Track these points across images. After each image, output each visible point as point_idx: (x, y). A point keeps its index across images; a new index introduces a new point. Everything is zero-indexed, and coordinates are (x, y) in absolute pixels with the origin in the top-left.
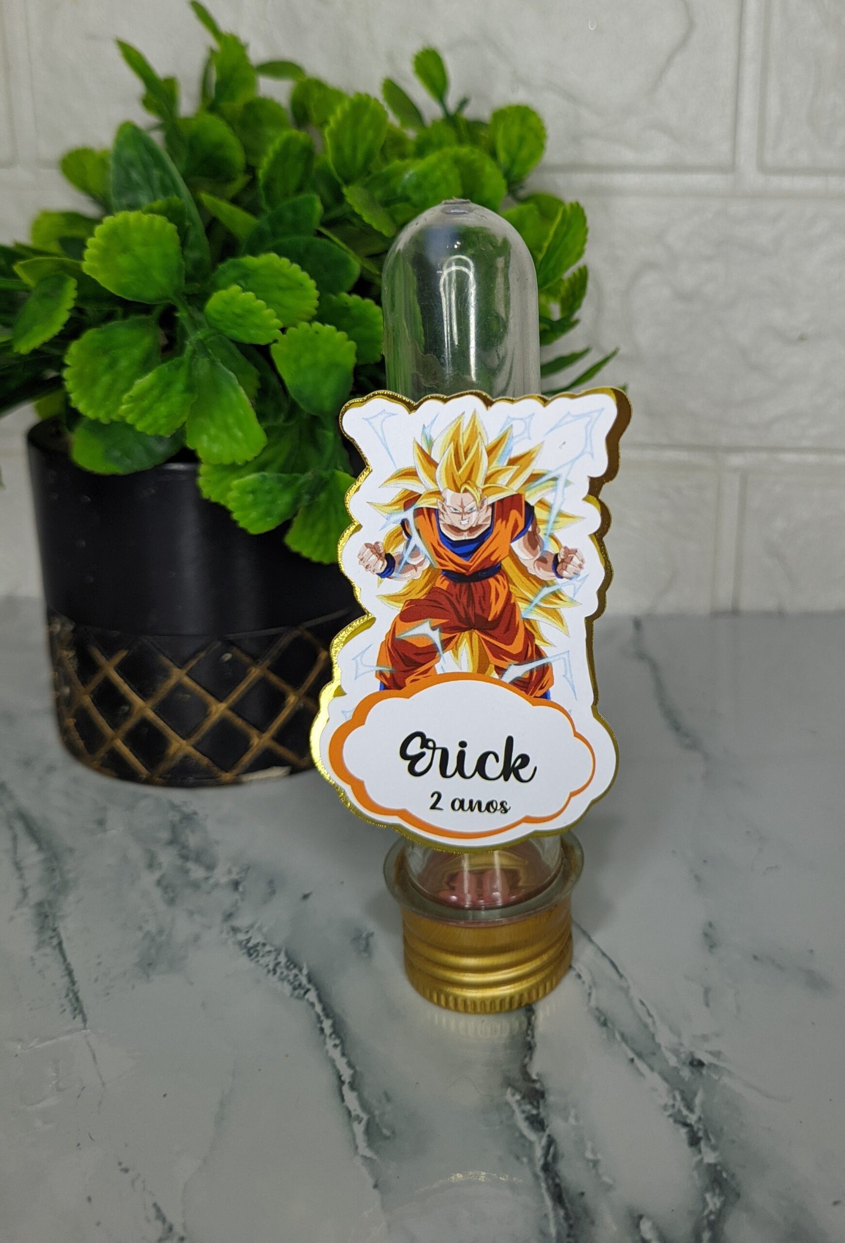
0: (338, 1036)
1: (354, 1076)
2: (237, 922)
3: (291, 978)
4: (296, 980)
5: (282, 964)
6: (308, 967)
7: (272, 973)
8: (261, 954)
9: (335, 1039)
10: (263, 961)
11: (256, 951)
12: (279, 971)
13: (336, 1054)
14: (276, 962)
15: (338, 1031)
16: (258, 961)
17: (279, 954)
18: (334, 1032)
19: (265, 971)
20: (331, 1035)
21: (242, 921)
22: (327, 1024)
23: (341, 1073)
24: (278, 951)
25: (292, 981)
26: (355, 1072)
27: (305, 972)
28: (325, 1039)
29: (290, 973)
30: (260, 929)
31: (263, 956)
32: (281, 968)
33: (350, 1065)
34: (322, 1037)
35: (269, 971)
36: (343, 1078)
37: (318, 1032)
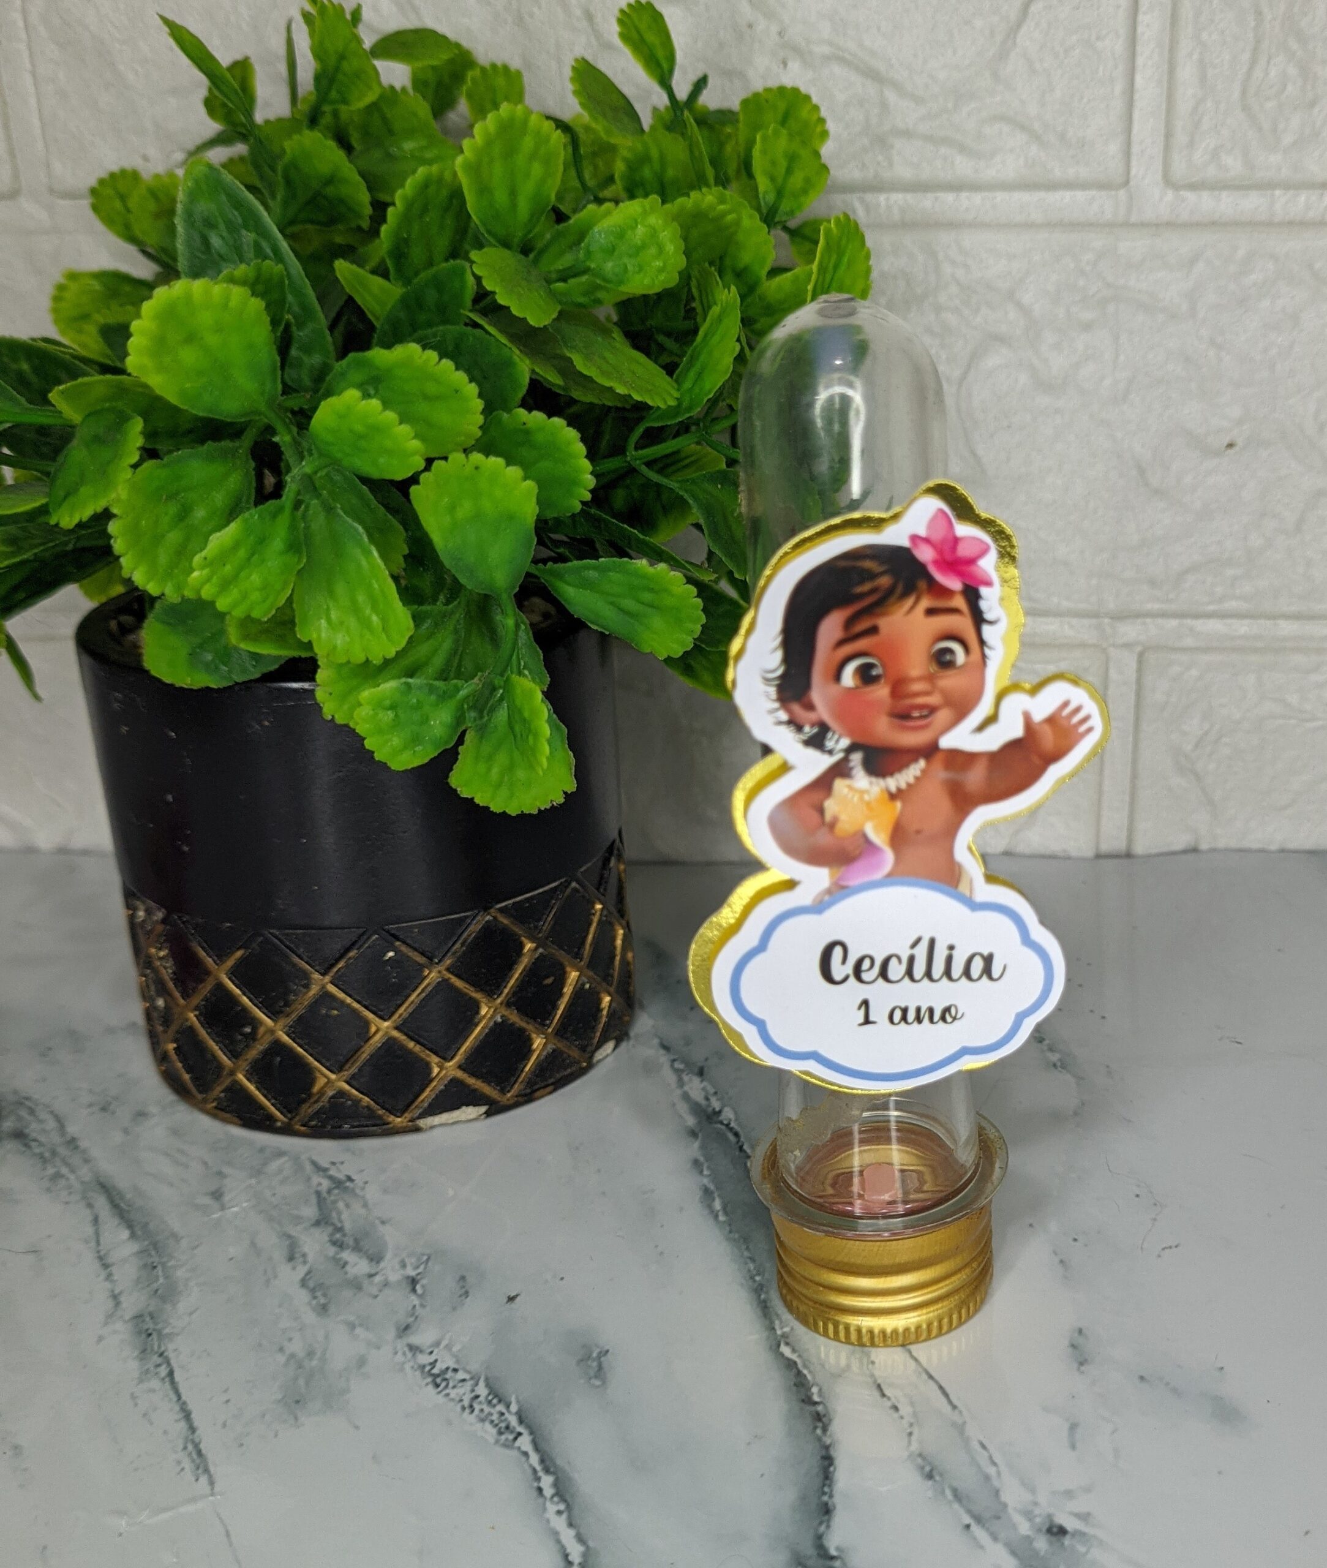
0: (563, 1500)
1: (586, 1555)
2: (415, 1339)
3: (495, 1417)
4: (502, 1421)
5: (481, 1399)
6: (518, 1402)
7: (467, 1411)
8: (451, 1384)
9: (558, 1503)
10: (453, 1393)
11: (446, 1379)
12: (477, 1407)
13: (560, 1524)
14: (474, 1394)
15: (562, 1492)
16: (447, 1395)
17: (477, 1384)
18: (557, 1494)
19: (458, 1408)
20: (552, 1497)
21: (423, 1337)
22: (547, 1481)
23: (568, 1551)
24: (475, 1379)
25: (496, 1422)
26: (588, 1548)
27: (514, 1408)
28: (544, 1504)
29: (492, 1411)
30: (448, 1347)
31: (454, 1387)
32: (480, 1403)
33: (580, 1539)
34: (541, 1500)
35: (463, 1408)
36: (570, 1558)
37: (535, 1493)
